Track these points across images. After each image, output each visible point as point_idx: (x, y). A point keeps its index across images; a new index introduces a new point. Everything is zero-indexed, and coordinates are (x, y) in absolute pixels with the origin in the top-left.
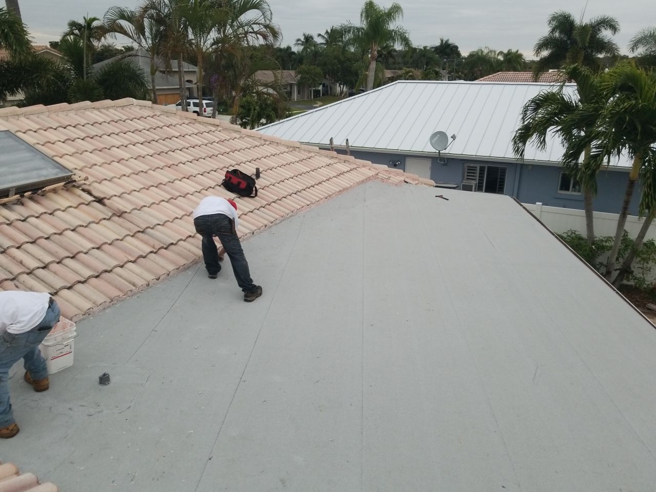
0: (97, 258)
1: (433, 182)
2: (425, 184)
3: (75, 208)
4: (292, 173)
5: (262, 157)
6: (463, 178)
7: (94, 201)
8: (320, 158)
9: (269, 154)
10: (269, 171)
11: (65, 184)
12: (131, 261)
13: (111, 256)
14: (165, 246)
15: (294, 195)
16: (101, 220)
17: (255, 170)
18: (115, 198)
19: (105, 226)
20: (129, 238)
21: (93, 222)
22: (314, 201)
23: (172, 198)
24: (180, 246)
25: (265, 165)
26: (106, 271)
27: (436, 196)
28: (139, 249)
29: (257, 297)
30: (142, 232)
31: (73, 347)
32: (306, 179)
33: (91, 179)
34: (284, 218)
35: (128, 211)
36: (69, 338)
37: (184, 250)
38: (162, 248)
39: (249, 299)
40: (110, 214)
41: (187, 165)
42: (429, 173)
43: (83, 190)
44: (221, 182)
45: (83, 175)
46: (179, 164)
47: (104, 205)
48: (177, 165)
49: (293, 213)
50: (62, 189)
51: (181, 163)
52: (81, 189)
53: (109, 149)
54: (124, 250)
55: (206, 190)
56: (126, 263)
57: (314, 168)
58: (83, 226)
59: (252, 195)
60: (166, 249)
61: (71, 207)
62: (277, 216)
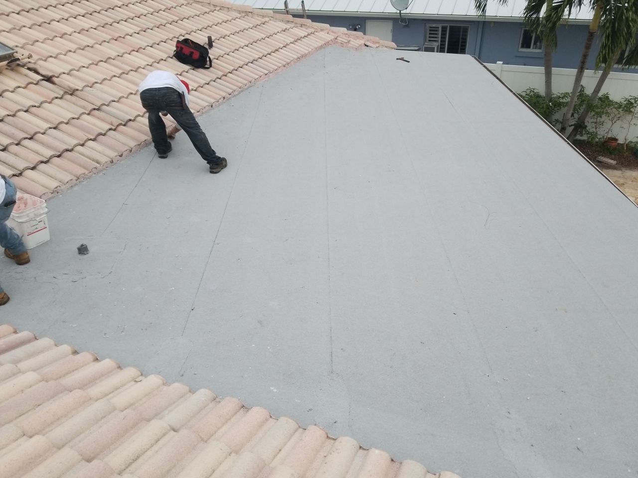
0: (55, 138)
1: (394, 45)
2: (386, 47)
3: (24, 88)
4: (247, 40)
5: (213, 25)
6: (425, 41)
7: (43, 80)
8: (275, 23)
9: (220, 21)
10: (222, 39)
11: (8, 63)
12: (91, 140)
13: (69, 135)
14: (124, 123)
15: (250, 64)
16: (53, 99)
17: (207, 39)
18: (63, 76)
19: (58, 105)
20: (85, 117)
21: (46, 102)
22: (271, 70)
23: (123, 73)
24: (139, 122)
25: (216, 33)
26: (67, 150)
27: (397, 59)
28: (97, 127)
29: (222, 169)
30: (98, 110)
31: (46, 222)
32: (261, 47)
33: (35, 57)
34: (242, 89)
35: (80, 89)
36: (41, 215)
37: (144, 126)
38: (121, 124)
39: (214, 170)
40: (62, 93)
41: (134, 37)
42: (390, 35)
43: (29, 69)
44: (172, 53)
45: (26, 53)
46: (125, 36)
47: (53, 83)
48: (124, 38)
49: (251, 84)
50: (7, 69)
51: (128, 35)
52: (26, 67)
53: (49, 24)
54: (82, 129)
55: (158, 63)
56: (86, 141)
57: (269, 35)
58: (35, 106)
59: (206, 66)
60: (125, 125)
61: (19, 87)
62: (235, 88)
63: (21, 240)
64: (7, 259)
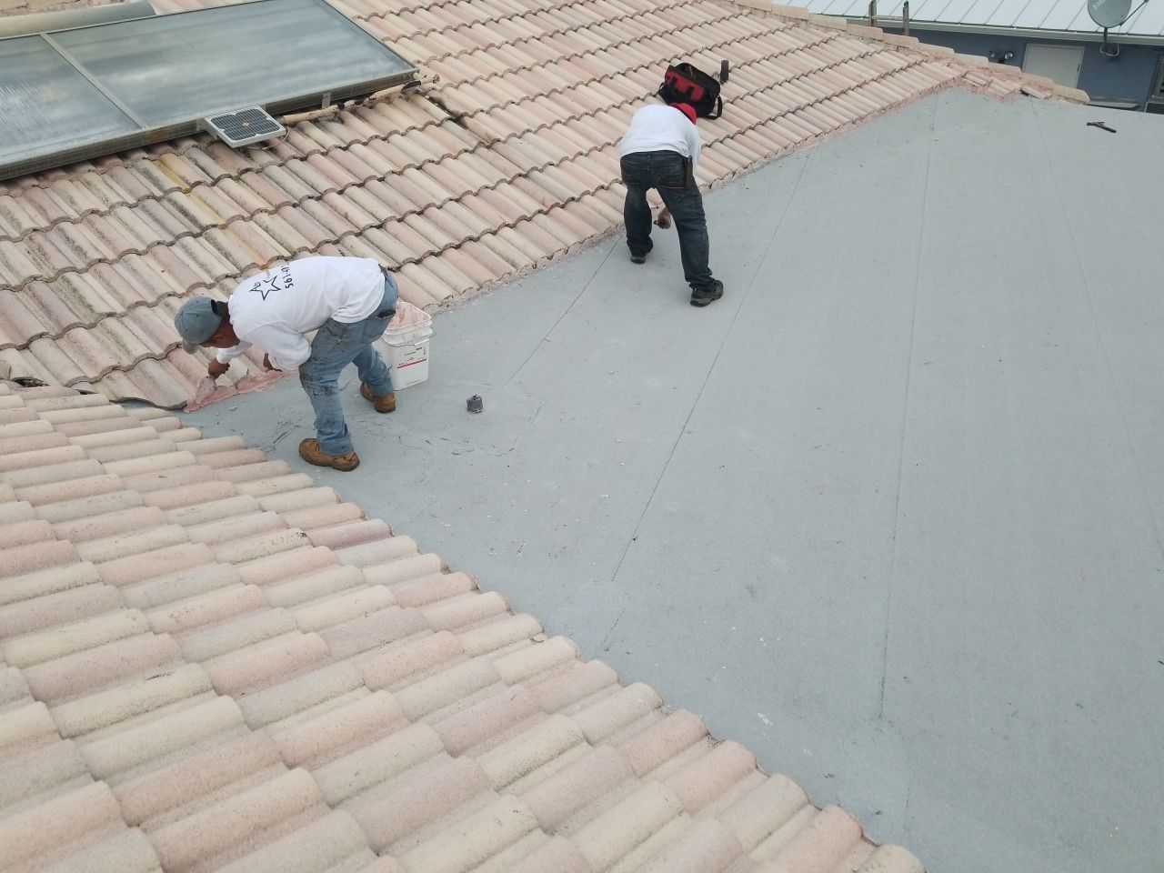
0: (456, 217)
1: (1083, 95)
2: (1066, 98)
3: (421, 130)
4: (790, 71)
5: (734, 40)
6: (1152, 91)
7: (449, 119)
8: (847, 42)
9: (747, 34)
10: (746, 67)
11: (404, 88)
12: (508, 225)
13: (477, 214)
14: (562, 203)
15: (790, 115)
16: (460, 153)
17: (720, 66)
18: (481, 115)
19: (467, 163)
20: (504, 186)
21: (449, 156)
22: (828, 128)
23: (573, 117)
24: (587, 205)
25: (738, 56)
26: (471, 239)
27: (1089, 124)
28: (520, 205)
29: (713, 300)
30: (525, 176)
31: (427, 351)
32: (816, 85)
33: (443, 81)
34: (768, 160)
35: (503, 139)
36: (422, 338)
37: (592, 211)
38: (557, 205)
39: (699, 301)
40: (475, 143)
41: (598, 56)
42: (1074, 75)
43: (432, 100)
44: (657, 88)
45: (431, 74)
46: (584, 53)
47: (464, 126)
48: (581, 57)
49: (788, 150)
50: (400, 97)
51: (588, 52)
52: (427, 97)
53: (470, 27)
54: (497, 206)
55: (631, 104)
56: (500, 228)
57: (833, 62)
58: (433, 162)
59: (712, 114)
60: (563, 207)
61: (414, 128)
62: (756, 156)
63: (388, 373)
64: (362, 399)
